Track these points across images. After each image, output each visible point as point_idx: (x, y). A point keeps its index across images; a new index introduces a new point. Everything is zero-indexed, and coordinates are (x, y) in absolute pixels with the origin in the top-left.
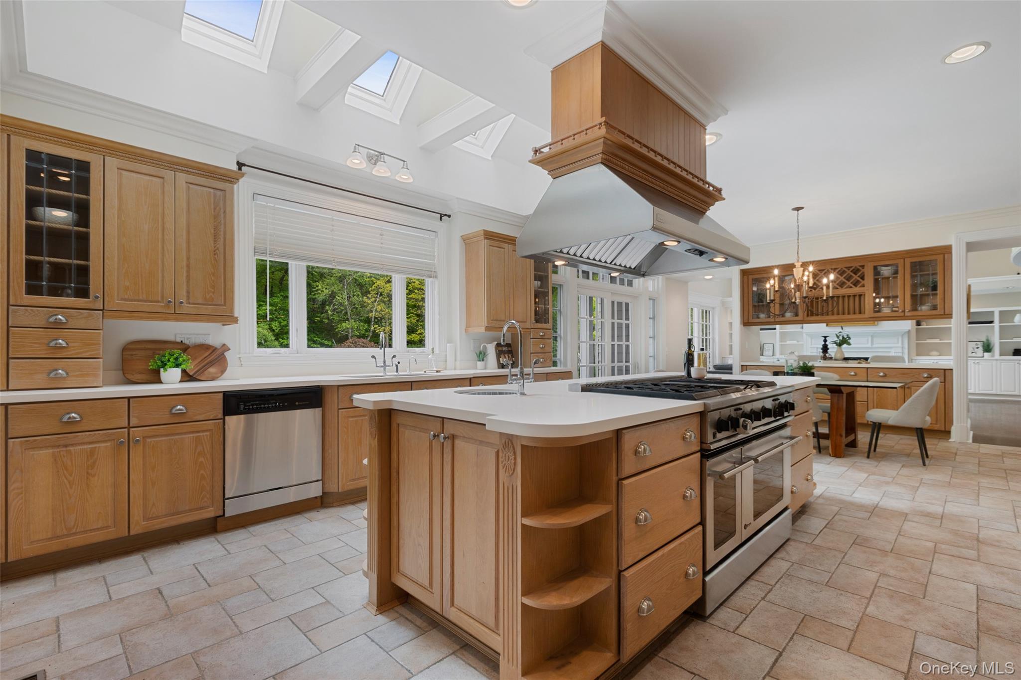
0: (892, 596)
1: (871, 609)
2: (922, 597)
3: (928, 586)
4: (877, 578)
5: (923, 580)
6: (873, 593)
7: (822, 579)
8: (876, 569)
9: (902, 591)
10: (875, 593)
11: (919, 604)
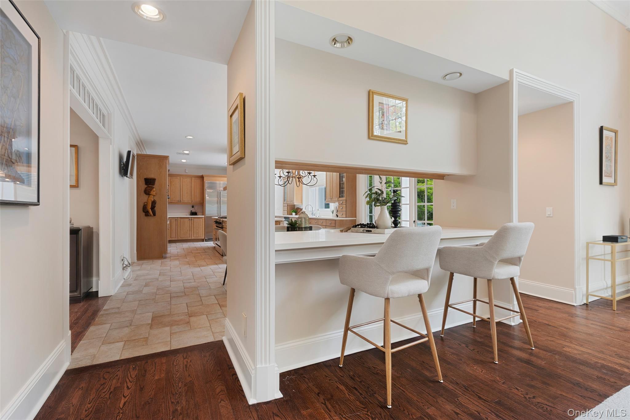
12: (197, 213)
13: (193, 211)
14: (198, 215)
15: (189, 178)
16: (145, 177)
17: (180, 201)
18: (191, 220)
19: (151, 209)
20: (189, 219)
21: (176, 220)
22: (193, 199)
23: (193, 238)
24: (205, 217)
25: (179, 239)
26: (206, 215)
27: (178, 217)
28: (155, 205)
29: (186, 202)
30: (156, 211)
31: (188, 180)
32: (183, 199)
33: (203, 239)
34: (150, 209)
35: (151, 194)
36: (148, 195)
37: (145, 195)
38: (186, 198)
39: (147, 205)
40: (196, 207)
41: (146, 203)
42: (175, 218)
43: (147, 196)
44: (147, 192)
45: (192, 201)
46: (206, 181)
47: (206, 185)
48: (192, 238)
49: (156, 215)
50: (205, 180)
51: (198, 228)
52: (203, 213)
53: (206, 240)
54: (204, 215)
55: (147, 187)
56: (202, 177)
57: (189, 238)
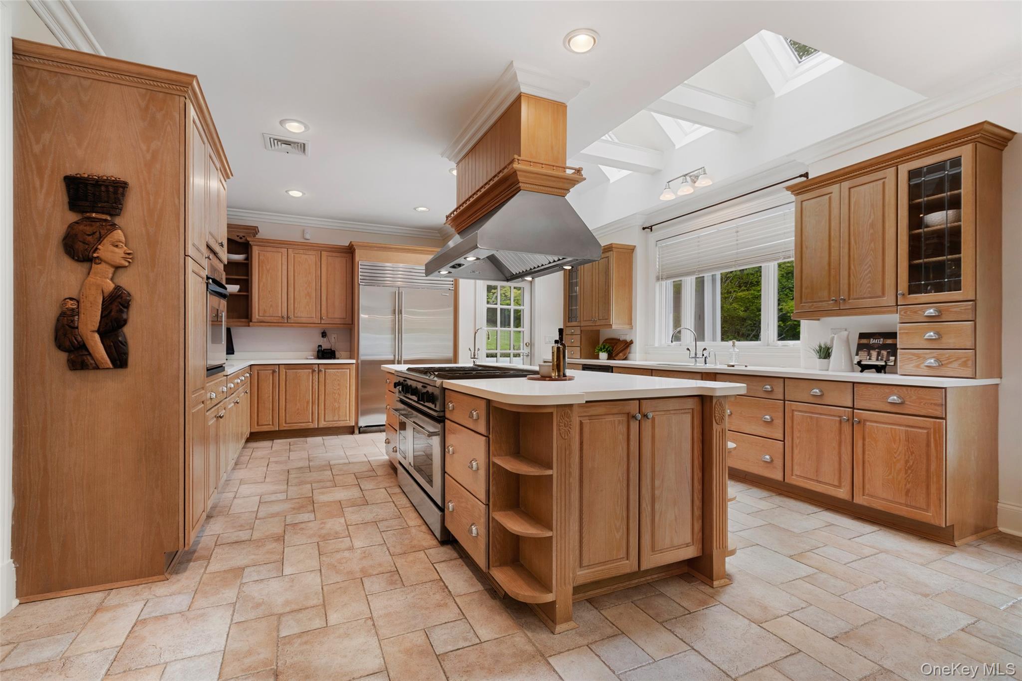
0: (337, 534)
1: (342, 520)
2: (319, 543)
3: (318, 555)
4: (353, 543)
5: (324, 558)
6: (348, 530)
7: (381, 524)
8: (359, 551)
9: (333, 541)
10: (347, 531)
11: (319, 536)
12: (337, 353)
13: (326, 346)
14: (338, 359)
15: (314, 253)
16: (72, 170)
17: (288, 317)
18: (319, 371)
19: (98, 331)
20: (314, 371)
21: (274, 372)
22: (324, 311)
23: (323, 424)
24: (357, 364)
25: (284, 427)
26: (362, 357)
27: (279, 365)
28: (121, 311)
29: (304, 320)
30: (131, 343)
31: (311, 258)
32: (296, 311)
33: (354, 426)
34: (97, 337)
35: (99, 261)
36: (86, 265)
37: (67, 262)
38: (306, 310)
39: (75, 312)
40: (333, 336)
41: (71, 305)
42: (272, 368)
43: (81, 268)
44: (80, 246)
45: (321, 318)
46: (362, 261)
47: (361, 272)
48: (321, 426)
49: (131, 360)
50: (357, 258)
51: (339, 395)
52: (353, 352)
53: (359, 429)
54: (353, 359)
55: (76, 223)
56: (349, 251)
57: (311, 426)
